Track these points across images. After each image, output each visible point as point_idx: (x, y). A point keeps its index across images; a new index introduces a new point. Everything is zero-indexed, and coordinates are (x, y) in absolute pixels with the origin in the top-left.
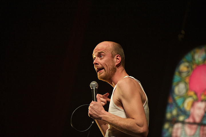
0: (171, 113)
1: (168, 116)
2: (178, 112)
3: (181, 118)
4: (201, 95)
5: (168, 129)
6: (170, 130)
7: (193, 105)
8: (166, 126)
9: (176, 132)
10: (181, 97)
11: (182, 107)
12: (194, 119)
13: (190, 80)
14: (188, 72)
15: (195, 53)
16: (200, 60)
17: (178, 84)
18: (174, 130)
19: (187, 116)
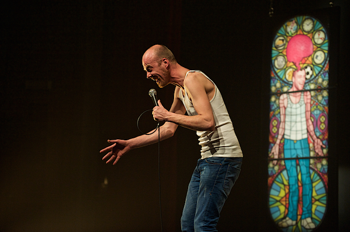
0: (275, 86)
1: (273, 89)
2: (281, 83)
3: (285, 89)
4: (299, 64)
5: (275, 102)
6: (277, 101)
7: (293, 75)
8: (273, 99)
9: (283, 103)
10: (281, 69)
11: (284, 79)
12: (297, 88)
13: (287, 52)
14: (284, 45)
15: (286, 26)
16: (293, 31)
17: (276, 59)
19: (291, 86)
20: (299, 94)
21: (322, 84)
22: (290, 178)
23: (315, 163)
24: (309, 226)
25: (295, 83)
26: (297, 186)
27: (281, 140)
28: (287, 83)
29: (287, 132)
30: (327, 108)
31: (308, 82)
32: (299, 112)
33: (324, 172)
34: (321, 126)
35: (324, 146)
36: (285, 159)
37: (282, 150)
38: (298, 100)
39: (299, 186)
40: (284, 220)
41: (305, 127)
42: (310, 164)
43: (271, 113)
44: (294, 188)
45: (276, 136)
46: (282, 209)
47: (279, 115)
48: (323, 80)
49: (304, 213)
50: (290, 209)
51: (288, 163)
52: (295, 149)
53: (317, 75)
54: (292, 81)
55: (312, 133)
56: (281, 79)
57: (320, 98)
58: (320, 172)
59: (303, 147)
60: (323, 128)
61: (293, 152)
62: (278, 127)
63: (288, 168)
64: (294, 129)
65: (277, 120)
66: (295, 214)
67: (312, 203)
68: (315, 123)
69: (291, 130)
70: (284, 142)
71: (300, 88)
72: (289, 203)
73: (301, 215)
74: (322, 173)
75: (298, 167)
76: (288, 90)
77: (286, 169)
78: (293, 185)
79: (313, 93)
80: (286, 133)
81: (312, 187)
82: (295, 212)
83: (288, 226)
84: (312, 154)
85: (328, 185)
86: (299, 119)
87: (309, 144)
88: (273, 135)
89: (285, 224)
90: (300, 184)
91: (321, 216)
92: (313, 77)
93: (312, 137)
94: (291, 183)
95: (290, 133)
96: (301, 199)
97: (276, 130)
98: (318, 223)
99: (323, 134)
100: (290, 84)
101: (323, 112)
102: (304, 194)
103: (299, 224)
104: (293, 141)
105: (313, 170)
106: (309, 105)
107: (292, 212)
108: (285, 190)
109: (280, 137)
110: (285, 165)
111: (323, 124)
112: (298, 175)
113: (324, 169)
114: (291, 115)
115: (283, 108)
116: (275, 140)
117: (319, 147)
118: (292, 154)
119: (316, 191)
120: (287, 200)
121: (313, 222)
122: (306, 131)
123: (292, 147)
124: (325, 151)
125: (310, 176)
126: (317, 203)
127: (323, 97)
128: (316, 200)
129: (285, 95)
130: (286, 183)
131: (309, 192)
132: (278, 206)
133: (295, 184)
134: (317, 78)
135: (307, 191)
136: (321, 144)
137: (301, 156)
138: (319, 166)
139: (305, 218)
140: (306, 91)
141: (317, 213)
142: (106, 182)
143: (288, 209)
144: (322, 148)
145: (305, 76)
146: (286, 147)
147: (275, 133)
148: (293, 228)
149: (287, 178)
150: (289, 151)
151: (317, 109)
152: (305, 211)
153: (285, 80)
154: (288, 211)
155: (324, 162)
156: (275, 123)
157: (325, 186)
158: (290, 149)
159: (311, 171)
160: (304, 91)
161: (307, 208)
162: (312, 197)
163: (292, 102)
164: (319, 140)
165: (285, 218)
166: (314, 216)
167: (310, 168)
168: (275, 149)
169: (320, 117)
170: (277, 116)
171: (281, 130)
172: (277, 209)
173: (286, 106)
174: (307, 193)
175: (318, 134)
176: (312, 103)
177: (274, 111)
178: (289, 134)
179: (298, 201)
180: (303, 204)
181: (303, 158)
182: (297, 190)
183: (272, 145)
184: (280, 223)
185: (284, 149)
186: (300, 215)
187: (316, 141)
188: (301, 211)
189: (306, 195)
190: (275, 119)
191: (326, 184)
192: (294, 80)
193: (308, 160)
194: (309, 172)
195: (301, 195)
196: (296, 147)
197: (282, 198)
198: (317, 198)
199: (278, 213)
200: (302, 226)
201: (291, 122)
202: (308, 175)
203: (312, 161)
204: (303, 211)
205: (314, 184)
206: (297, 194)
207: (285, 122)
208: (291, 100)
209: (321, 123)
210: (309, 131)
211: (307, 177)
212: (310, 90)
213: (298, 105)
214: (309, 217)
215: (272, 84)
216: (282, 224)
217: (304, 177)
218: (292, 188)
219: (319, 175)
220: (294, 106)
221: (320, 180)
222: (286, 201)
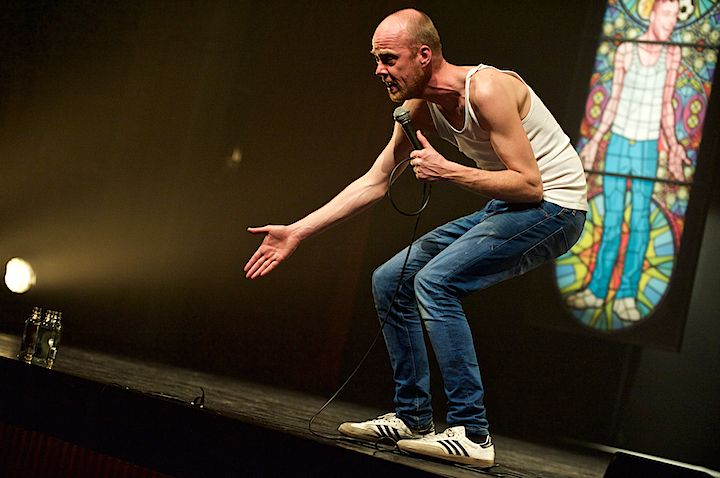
0: (613, 23)
1: (608, 29)
2: (625, 20)
3: (632, 34)
5: (606, 55)
8: (604, 49)
11: (633, 12)
12: (656, 36)
18: (619, 57)
19: (644, 29)
20: (658, 47)
21: (707, 36)
22: (608, 214)
23: (664, 193)
24: (628, 314)
25: (654, 24)
26: (618, 231)
27: (605, 133)
28: (639, 23)
29: (619, 121)
30: (708, 85)
31: (681, 26)
32: (650, 85)
33: (678, 213)
34: (690, 121)
35: (688, 162)
36: (604, 174)
37: (602, 155)
38: (653, 59)
39: (622, 232)
40: (580, 295)
41: (657, 117)
42: (653, 192)
43: (595, 76)
44: (612, 235)
45: (596, 125)
46: (581, 271)
47: (610, 84)
48: (712, 29)
49: (623, 287)
50: (595, 274)
51: (610, 183)
52: (629, 157)
53: (702, 17)
54: (648, 20)
55: (670, 132)
56: (627, 12)
57: (699, 63)
58: (670, 211)
59: (646, 156)
60: (692, 126)
61: (625, 162)
62: (603, 107)
63: (608, 191)
64: (634, 116)
65: (604, 94)
66: (604, 286)
67: (642, 271)
68: (678, 114)
69: (627, 118)
70: (609, 140)
71: (663, 36)
72: (596, 263)
73: (616, 290)
74: (674, 214)
75: (629, 195)
76: (638, 36)
77: (603, 193)
78: (610, 228)
79: (686, 51)
80: (617, 122)
81: (649, 239)
82: (605, 282)
83: (586, 308)
84: (661, 173)
85: (682, 240)
86: (648, 98)
87: (658, 152)
88: (591, 121)
89: (580, 303)
90: (625, 229)
91: (656, 299)
92: (693, 18)
93: (667, 138)
94: (607, 224)
95: (626, 124)
96: (621, 259)
97: (599, 112)
98: (646, 311)
99: (691, 137)
100: (644, 26)
101: (700, 92)
102: (630, 248)
103: (608, 308)
104: (629, 140)
105: (658, 205)
106: (674, 74)
107: (599, 281)
108: (593, 235)
109: (603, 128)
110: (603, 186)
111: (694, 117)
112: (624, 210)
113: (679, 206)
114: (634, 88)
115: (621, 72)
116: (592, 131)
117: (679, 161)
118: (622, 165)
119: (655, 248)
120: (594, 255)
121: (637, 308)
122: (658, 125)
123: (625, 152)
124: (688, 172)
125: (649, 217)
126: (653, 272)
127: (705, 63)
128: (651, 266)
129: (629, 46)
130: (598, 221)
131: (640, 248)
132: (572, 265)
133: (615, 228)
134: (700, 22)
135: (638, 246)
136: (683, 156)
137: (638, 172)
138: (670, 199)
139: (623, 297)
140: (674, 44)
141: (649, 292)
142: (236, 157)
143: (592, 273)
144: (684, 165)
145: (678, 13)
146: (611, 150)
147: (594, 119)
148: (593, 314)
149: (602, 212)
150: (616, 159)
151: (688, 85)
152: (625, 284)
153: (635, 16)
154: (592, 277)
155: (683, 193)
156: (598, 98)
157: (674, 242)
158: (620, 156)
159: (653, 206)
160: (669, 44)
161: (630, 278)
162: (645, 258)
163: (641, 62)
164: (680, 148)
165: (582, 289)
166: (641, 297)
167: (652, 200)
168: (589, 150)
169: (692, 102)
170: (605, 85)
171: (607, 115)
172: (570, 269)
173: (627, 68)
174: (637, 249)
175: (681, 136)
176: (681, 70)
177: (601, 73)
178: (622, 126)
179: (616, 262)
180: (623, 269)
181: (641, 178)
182: (618, 240)
183: (585, 140)
184: (571, 298)
185: (606, 154)
186: (614, 289)
187: (674, 148)
188: (618, 282)
189: (633, 252)
190: (600, 91)
191: (678, 237)
192: (652, 19)
193: (651, 183)
194: (649, 209)
195: (623, 251)
196: (631, 154)
197: (585, 250)
198: (654, 262)
199: (570, 279)
200: (614, 312)
201: (631, 101)
202: (646, 213)
203: (658, 187)
204: (621, 283)
205: (653, 234)
206: (615, 247)
207: (618, 99)
208: (639, 58)
209: (692, 114)
210: (665, 126)
211: (642, 217)
212: (682, 45)
213: (652, 71)
214: (630, 296)
215: (608, 19)
216: (573, 301)
217: (637, 215)
218: (608, 235)
219: (666, 217)
220: (643, 71)
221: (667, 228)
222: (591, 257)
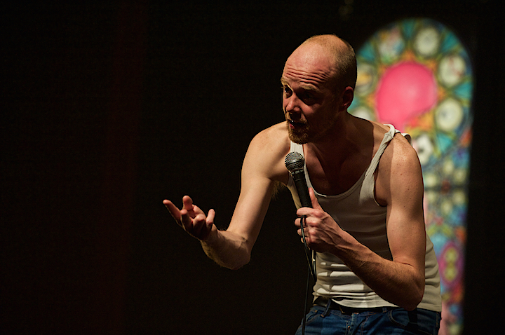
13: (379, 101)
14: (371, 84)
21: (452, 175)
48: (456, 167)
53: (444, 156)
57: (447, 208)
79: (433, 196)
99: (452, 290)
101: (452, 238)
127: (454, 207)
151: (439, 232)
209: (446, 265)
